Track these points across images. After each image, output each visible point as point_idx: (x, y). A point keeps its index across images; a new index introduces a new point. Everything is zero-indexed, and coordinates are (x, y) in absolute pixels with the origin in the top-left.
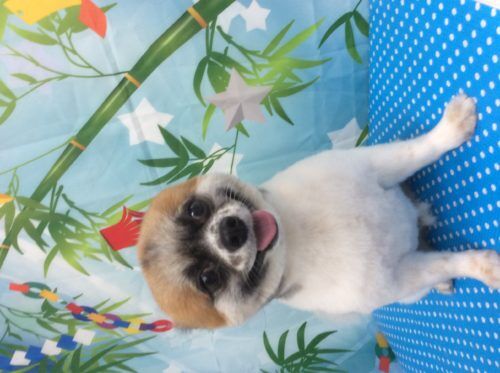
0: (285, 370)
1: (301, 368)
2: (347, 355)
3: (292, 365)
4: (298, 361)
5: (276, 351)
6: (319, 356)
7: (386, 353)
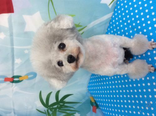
0: (49, 110)
1: (58, 110)
2: (78, 105)
3: (53, 108)
4: (56, 106)
5: (45, 101)
6: (66, 105)
7: (95, 105)
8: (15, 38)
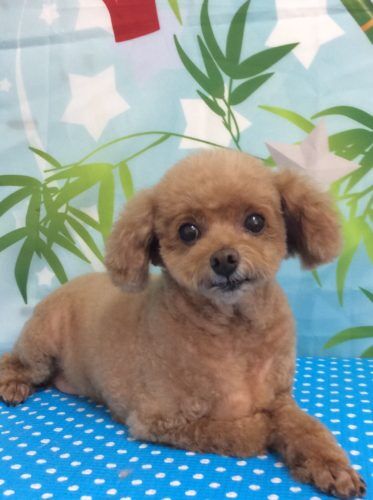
8: (47, 48)
